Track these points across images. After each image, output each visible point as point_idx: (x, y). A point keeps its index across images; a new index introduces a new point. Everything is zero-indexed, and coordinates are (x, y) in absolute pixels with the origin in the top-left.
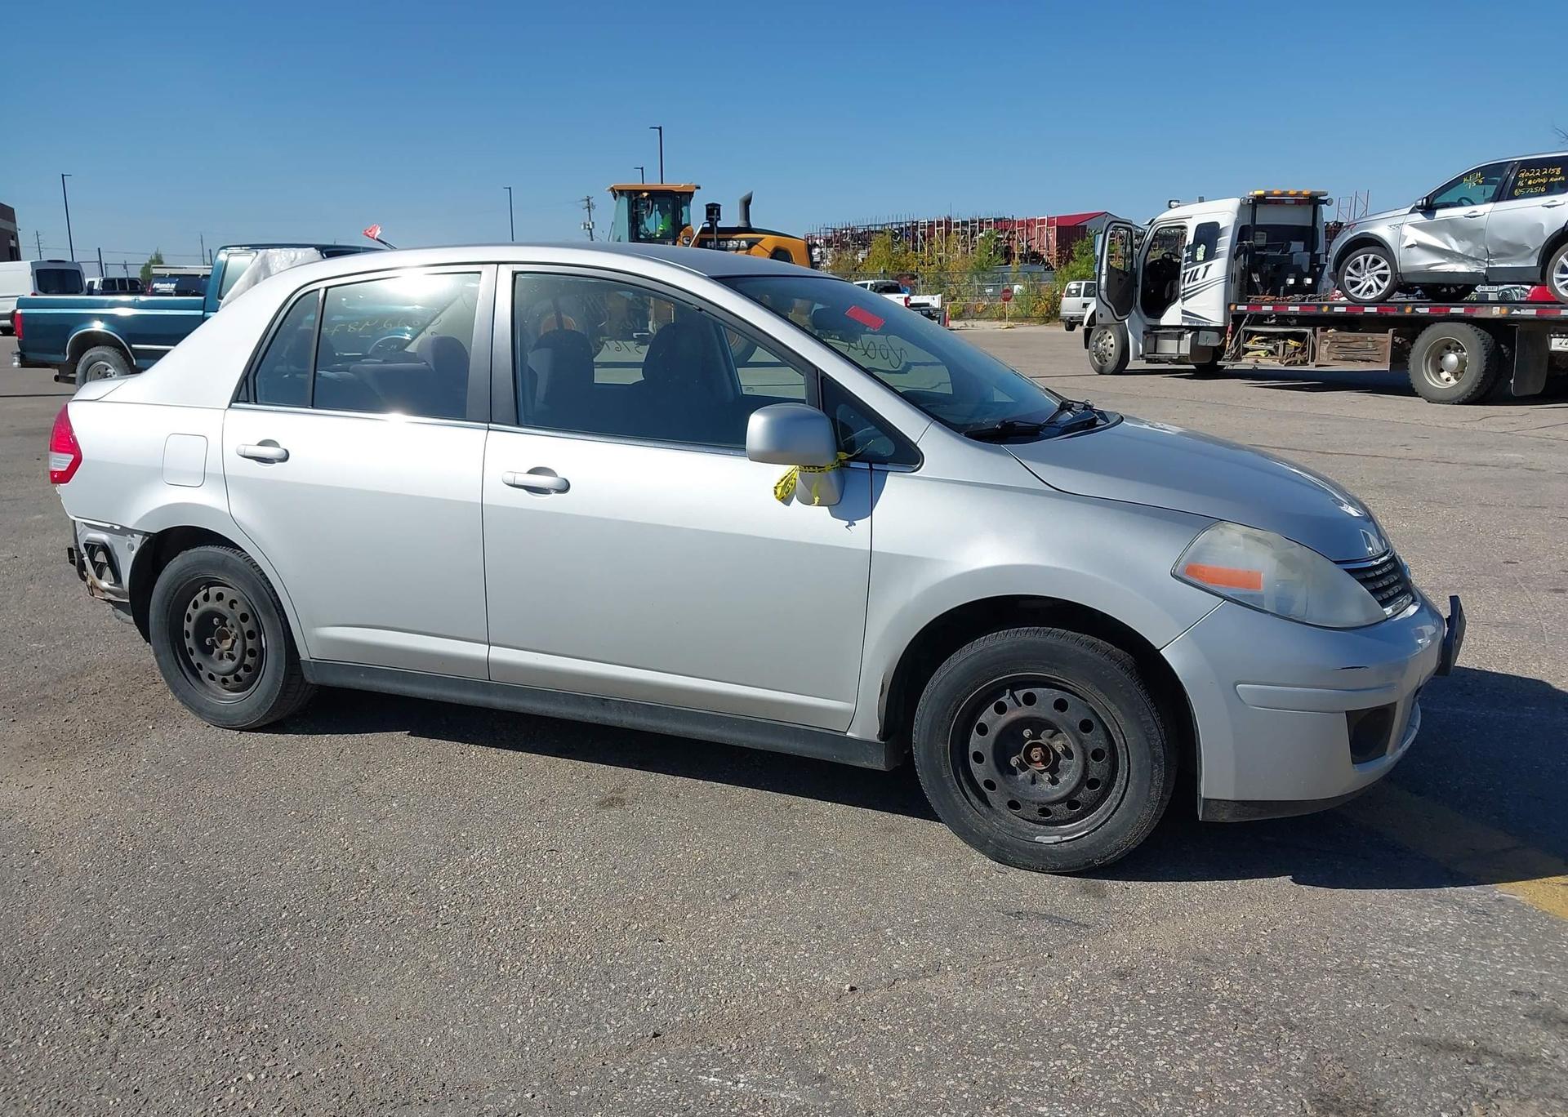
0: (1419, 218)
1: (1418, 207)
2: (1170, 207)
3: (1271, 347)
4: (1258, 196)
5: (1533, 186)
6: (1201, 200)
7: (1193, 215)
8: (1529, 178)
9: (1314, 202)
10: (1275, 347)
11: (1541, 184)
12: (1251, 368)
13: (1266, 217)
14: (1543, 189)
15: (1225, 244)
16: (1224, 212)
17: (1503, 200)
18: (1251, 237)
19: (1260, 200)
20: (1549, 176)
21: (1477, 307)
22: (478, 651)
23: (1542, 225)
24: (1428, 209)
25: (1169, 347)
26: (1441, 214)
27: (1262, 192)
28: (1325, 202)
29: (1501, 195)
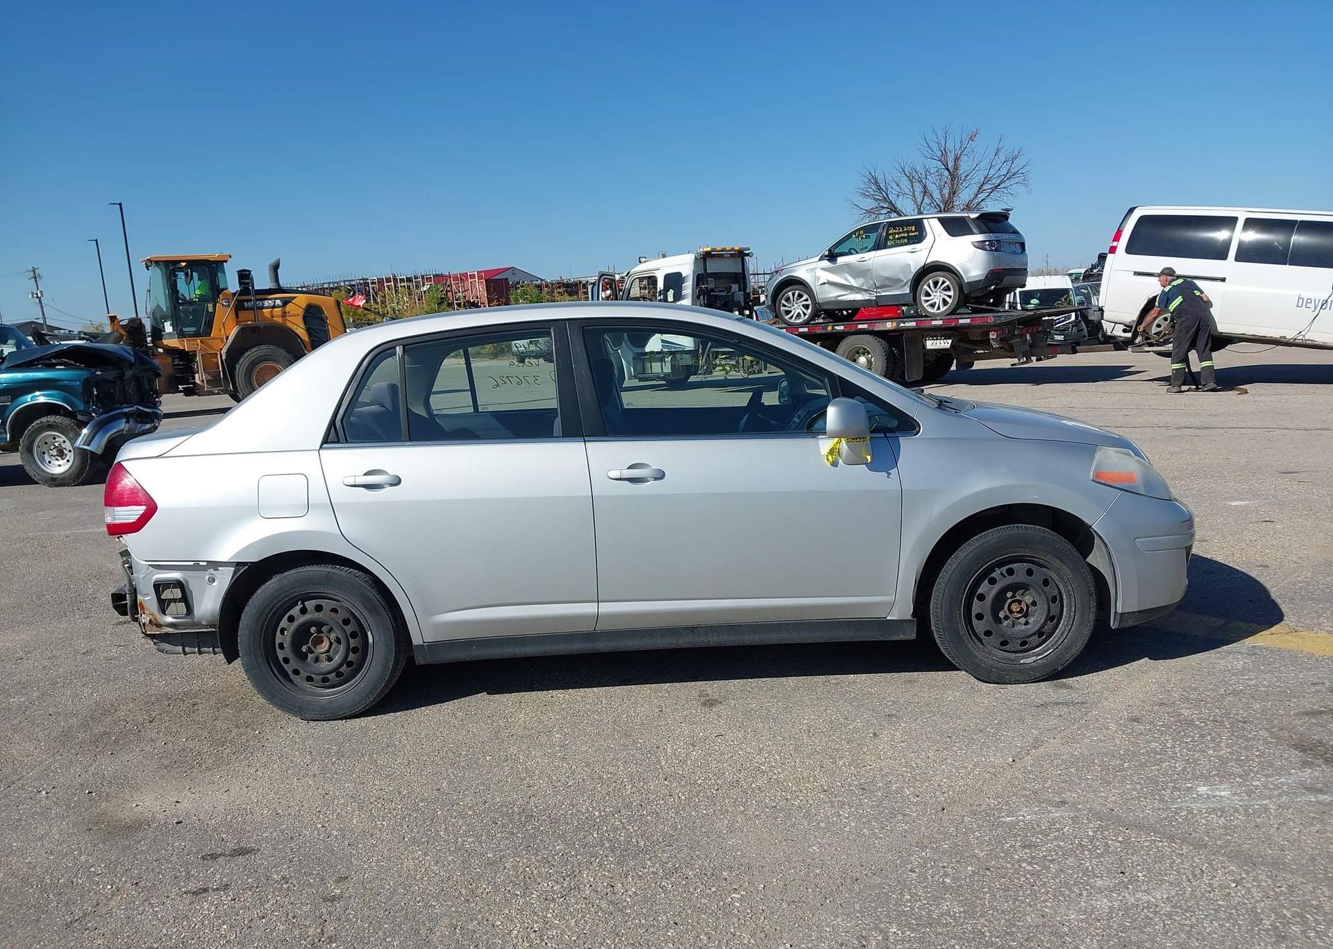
0: (826, 263)
1: (826, 256)
2: (640, 262)
3: (733, 363)
4: (706, 252)
5: (899, 239)
6: (664, 256)
7: (661, 268)
8: (895, 233)
9: (741, 255)
10: (736, 362)
11: (904, 238)
12: (723, 378)
13: (713, 267)
14: (906, 241)
15: (688, 288)
16: (684, 264)
17: (881, 249)
18: (705, 283)
19: (707, 256)
20: (908, 232)
21: (875, 323)
22: (589, 608)
23: (909, 265)
24: (832, 256)
25: (656, 368)
26: (841, 260)
27: (709, 249)
28: (748, 255)
29: (879, 246)
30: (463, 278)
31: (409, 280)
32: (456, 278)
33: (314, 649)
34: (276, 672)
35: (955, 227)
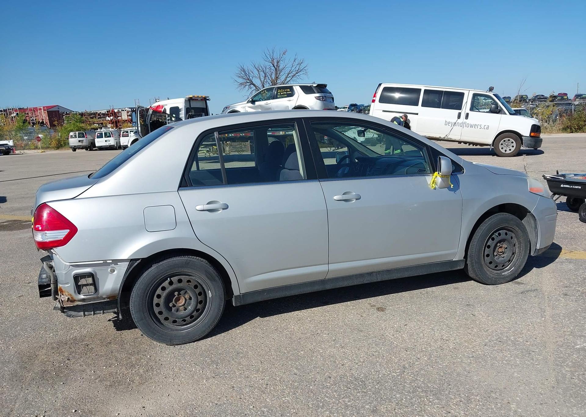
0: (250, 105)
1: (250, 101)
2: (156, 101)
3: (208, 149)
4: (190, 98)
5: (283, 94)
6: (168, 99)
7: (168, 105)
8: (281, 92)
9: (205, 99)
10: (209, 149)
11: (285, 94)
12: (204, 156)
13: (194, 104)
14: (286, 96)
15: (182, 114)
16: (180, 103)
17: (275, 99)
18: (190, 112)
19: (190, 100)
20: (287, 92)
23: (288, 106)
24: (253, 102)
26: (257, 103)
27: (192, 96)
28: (208, 100)
29: (275, 97)
30: (35, 110)
31: (5, 111)
32: (31, 110)
33: (175, 304)
34: (155, 320)
35: (307, 90)
